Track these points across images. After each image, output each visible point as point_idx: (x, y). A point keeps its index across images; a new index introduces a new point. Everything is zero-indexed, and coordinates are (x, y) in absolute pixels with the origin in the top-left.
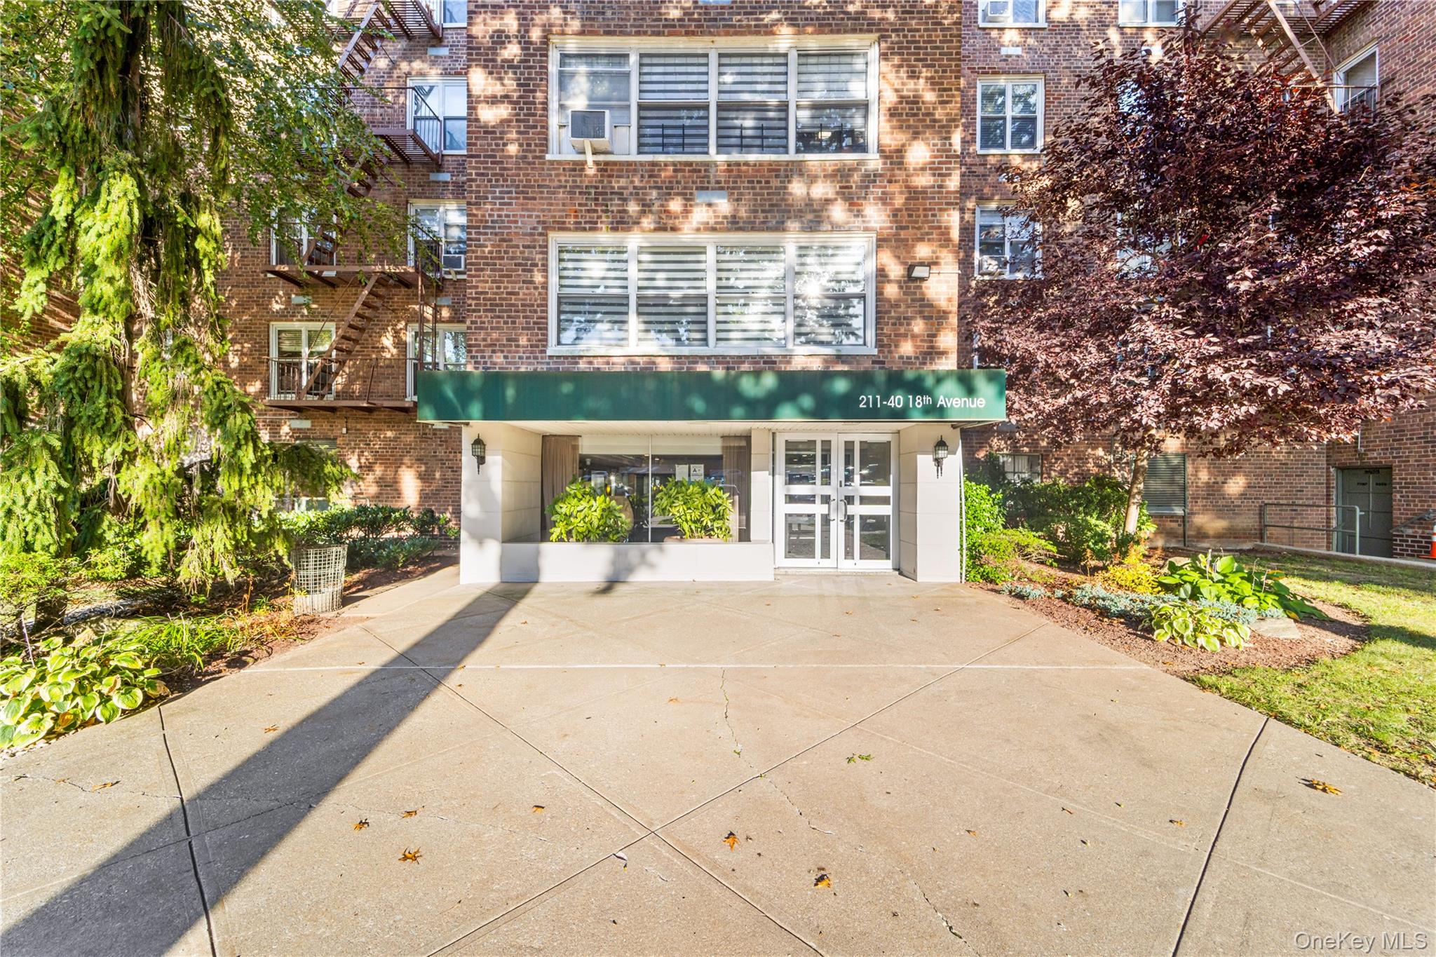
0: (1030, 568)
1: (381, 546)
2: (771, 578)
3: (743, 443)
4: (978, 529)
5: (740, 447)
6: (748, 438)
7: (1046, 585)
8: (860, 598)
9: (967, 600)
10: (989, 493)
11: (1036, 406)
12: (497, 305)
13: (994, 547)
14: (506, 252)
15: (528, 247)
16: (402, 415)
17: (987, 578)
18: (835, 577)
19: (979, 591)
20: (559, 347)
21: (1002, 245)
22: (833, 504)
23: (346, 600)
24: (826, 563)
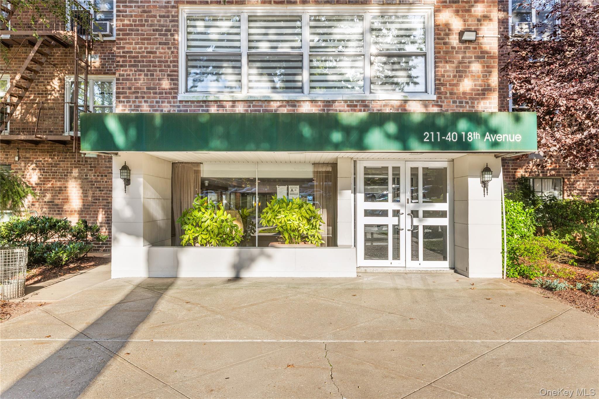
0: (556, 266)
1: (49, 249)
2: (354, 275)
3: (329, 169)
4: (516, 237)
5: (328, 172)
6: (334, 165)
7: (568, 279)
8: (425, 290)
9: (509, 292)
10: (524, 209)
11: (559, 141)
12: (139, 62)
13: (528, 250)
14: (146, 21)
15: (164, 16)
16: (61, 147)
17: (523, 275)
18: (405, 275)
19: (517, 285)
20: (187, 94)
21: (529, 13)
22: (402, 217)
23: (27, 290)
24: (396, 263)
